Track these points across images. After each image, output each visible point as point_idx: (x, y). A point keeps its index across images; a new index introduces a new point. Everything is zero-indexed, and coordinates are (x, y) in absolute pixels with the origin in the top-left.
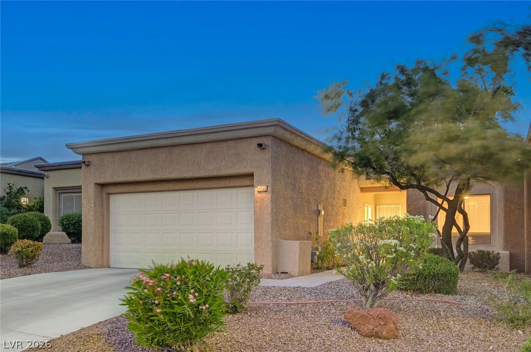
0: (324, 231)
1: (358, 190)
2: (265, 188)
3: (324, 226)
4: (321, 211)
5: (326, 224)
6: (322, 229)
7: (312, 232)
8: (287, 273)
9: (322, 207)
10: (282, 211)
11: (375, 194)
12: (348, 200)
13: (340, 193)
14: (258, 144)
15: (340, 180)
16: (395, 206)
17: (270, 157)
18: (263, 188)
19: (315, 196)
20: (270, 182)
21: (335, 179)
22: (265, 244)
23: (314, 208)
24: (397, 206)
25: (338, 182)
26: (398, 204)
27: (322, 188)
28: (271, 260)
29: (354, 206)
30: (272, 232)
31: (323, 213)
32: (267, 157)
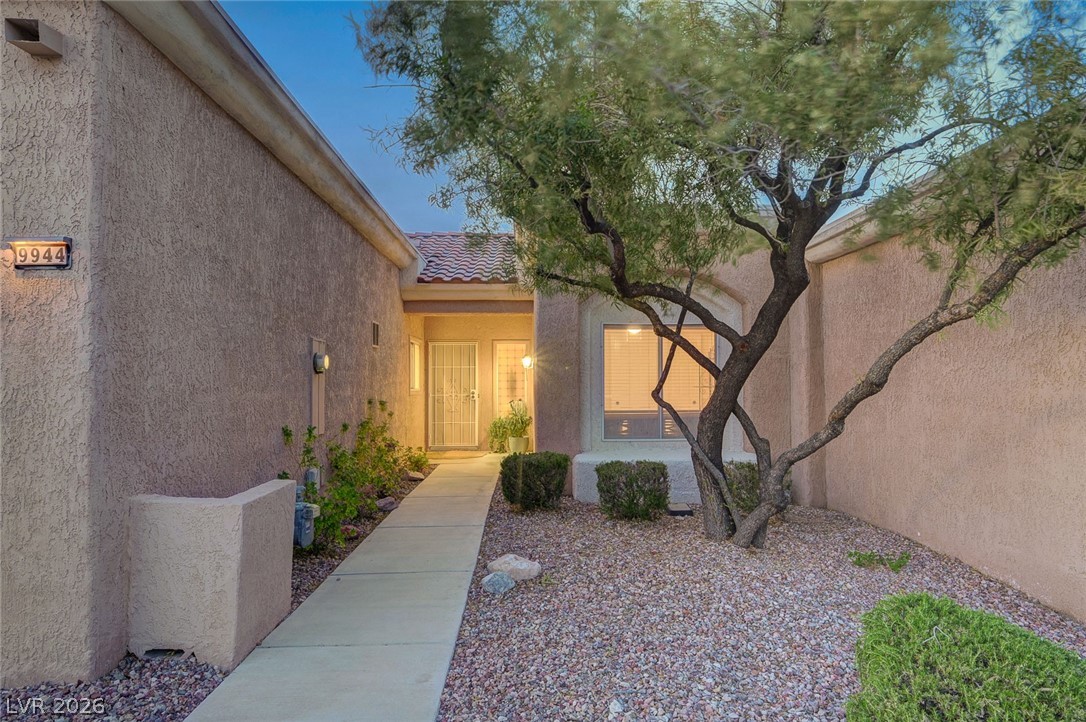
0: (326, 417)
1: (399, 306)
2: (54, 251)
3: (328, 399)
4: (321, 357)
5: (332, 394)
6: (322, 411)
7: (291, 427)
8: (180, 652)
9: (323, 347)
10: (161, 366)
11: (426, 317)
12: (381, 327)
13: (367, 308)
14: (10, 22)
15: (366, 274)
16: (466, 344)
17: (87, 98)
18: (43, 250)
19: (302, 310)
20: (84, 225)
21: (354, 270)
22: (53, 530)
23: (300, 348)
24: (471, 344)
25: (362, 279)
26: (472, 340)
27: (323, 288)
28: (85, 611)
29: (392, 342)
30: (92, 467)
31: (326, 361)
32: (69, 100)
